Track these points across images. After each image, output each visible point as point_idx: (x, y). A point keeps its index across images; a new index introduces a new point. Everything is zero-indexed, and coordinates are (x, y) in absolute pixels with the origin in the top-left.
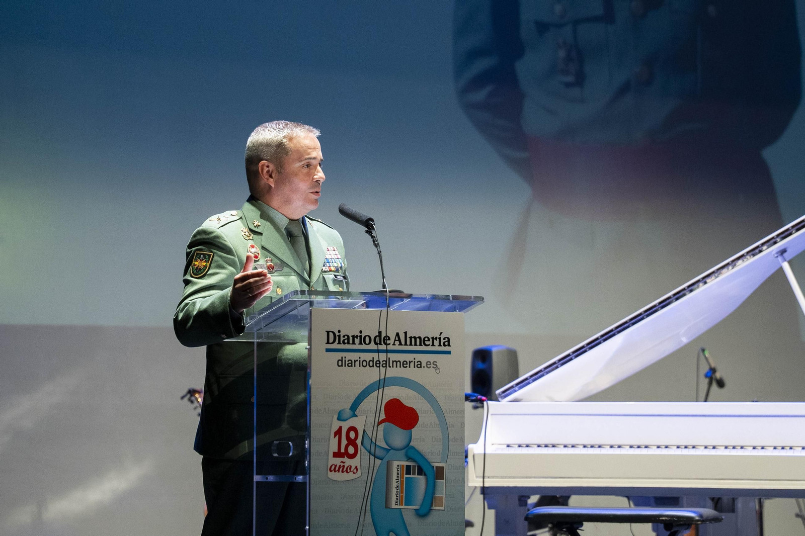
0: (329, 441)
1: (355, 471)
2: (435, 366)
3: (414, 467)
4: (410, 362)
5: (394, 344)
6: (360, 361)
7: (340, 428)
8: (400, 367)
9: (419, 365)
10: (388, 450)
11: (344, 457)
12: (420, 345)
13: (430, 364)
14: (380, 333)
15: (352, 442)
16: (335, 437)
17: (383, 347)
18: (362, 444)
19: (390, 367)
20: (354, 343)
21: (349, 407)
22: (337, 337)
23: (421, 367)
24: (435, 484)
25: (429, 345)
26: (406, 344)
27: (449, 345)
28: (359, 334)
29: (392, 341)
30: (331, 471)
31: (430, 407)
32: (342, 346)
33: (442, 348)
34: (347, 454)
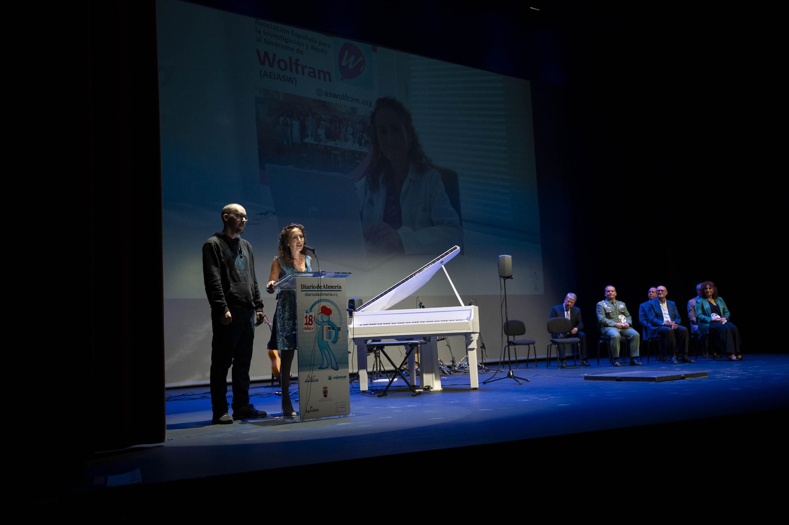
1: (312, 329)
4: (329, 294)
5: (323, 288)
6: (312, 294)
7: (307, 316)
8: (325, 296)
9: (332, 295)
10: (322, 322)
12: (332, 288)
13: (335, 295)
14: (318, 285)
15: (311, 320)
16: (305, 318)
17: (319, 289)
18: (314, 320)
19: (322, 296)
20: (310, 288)
21: (309, 309)
22: (305, 286)
24: (338, 333)
26: (327, 288)
27: (341, 288)
28: (312, 286)
30: (304, 329)
32: (306, 289)
33: (339, 289)
34: (309, 324)
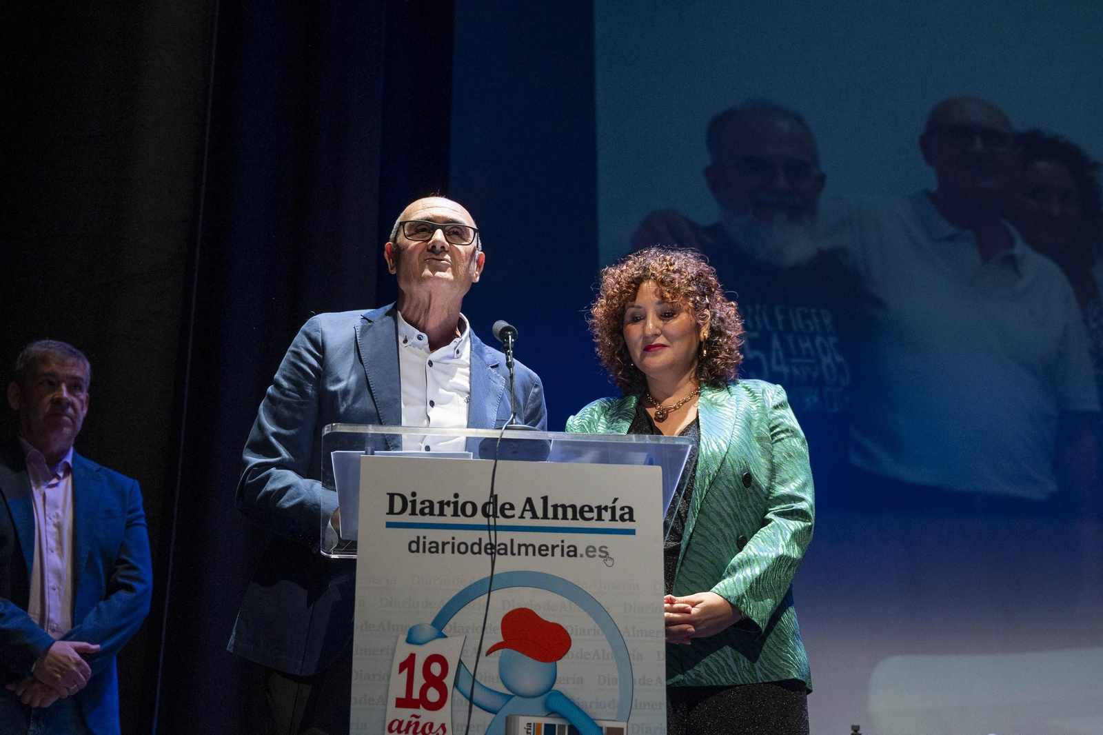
0: (389, 676)
1: (441, 732)
2: (604, 554)
3: (562, 727)
4: (553, 547)
5: (522, 517)
6: (453, 543)
7: (412, 657)
8: (534, 554)
9: (573, 552)
10: (508, 698)
11: (419, 708)
12: (574, 518)
13: (595, 551)
14: (494, 497)
15: (434, 681)
16: (401, 671)
18: (456, 685)
19: (513, 554)
20: (442, 514)
21: (430, 623)
22: (410, 505)
23: (575, 555)
25: (592, 519)
26: (545, 517)
27: (631, 519)
28: (453, 500)
29: (518, 512)
30: (391, 731)
31: (594, 623)
32: (419, 519)
33: (619, 525)
34: (424, 702)
